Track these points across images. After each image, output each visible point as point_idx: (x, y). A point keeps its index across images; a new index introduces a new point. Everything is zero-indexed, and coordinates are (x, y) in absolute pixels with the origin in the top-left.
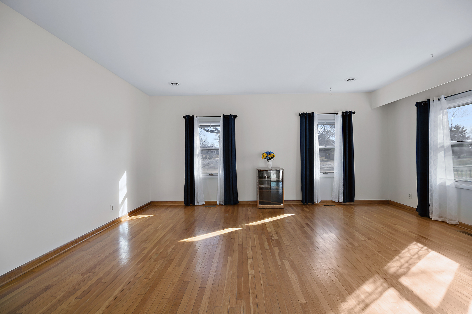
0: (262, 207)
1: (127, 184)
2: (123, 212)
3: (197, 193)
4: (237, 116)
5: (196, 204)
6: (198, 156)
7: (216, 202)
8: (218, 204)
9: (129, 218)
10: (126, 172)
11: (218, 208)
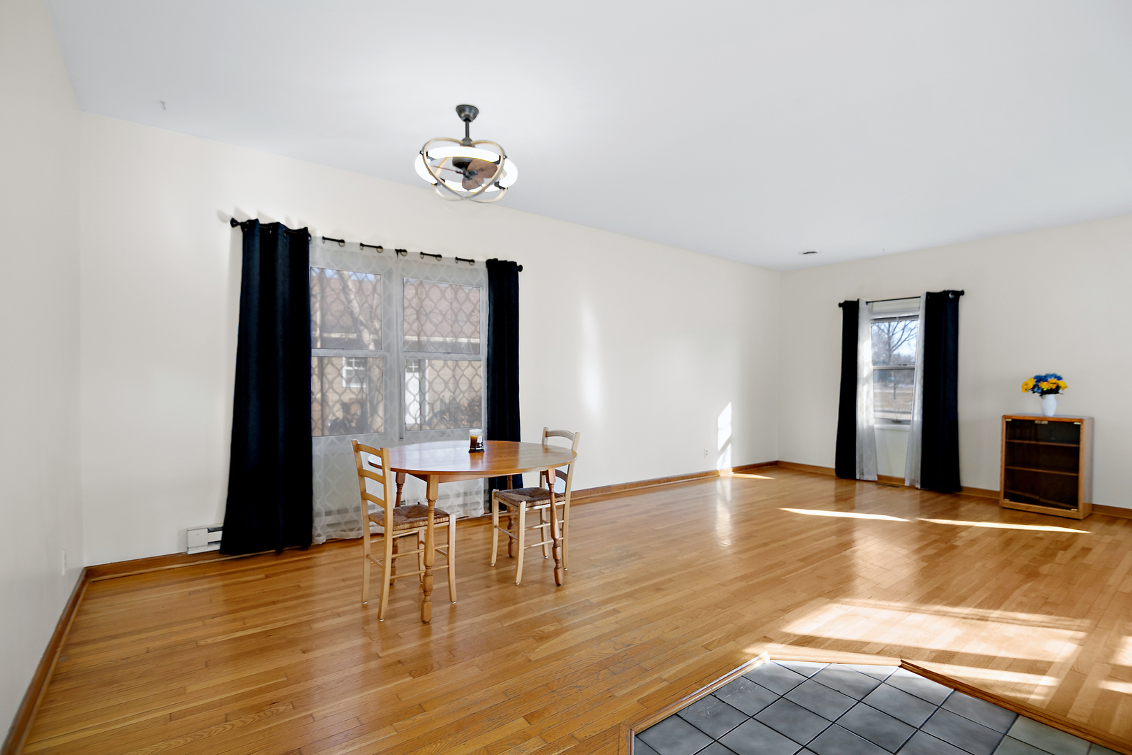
0: (1012, 505)
1: (732, 423)
2: (725, 464)
3: (861, 457)
4: (962, 293)
5: (858, 477)
6: (867, 380)
7: (903, 480)
8: (907, 483)
9: (732, 474)
10: (730, 405)
11: (907, 494)
